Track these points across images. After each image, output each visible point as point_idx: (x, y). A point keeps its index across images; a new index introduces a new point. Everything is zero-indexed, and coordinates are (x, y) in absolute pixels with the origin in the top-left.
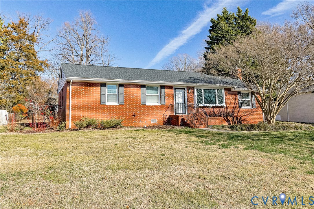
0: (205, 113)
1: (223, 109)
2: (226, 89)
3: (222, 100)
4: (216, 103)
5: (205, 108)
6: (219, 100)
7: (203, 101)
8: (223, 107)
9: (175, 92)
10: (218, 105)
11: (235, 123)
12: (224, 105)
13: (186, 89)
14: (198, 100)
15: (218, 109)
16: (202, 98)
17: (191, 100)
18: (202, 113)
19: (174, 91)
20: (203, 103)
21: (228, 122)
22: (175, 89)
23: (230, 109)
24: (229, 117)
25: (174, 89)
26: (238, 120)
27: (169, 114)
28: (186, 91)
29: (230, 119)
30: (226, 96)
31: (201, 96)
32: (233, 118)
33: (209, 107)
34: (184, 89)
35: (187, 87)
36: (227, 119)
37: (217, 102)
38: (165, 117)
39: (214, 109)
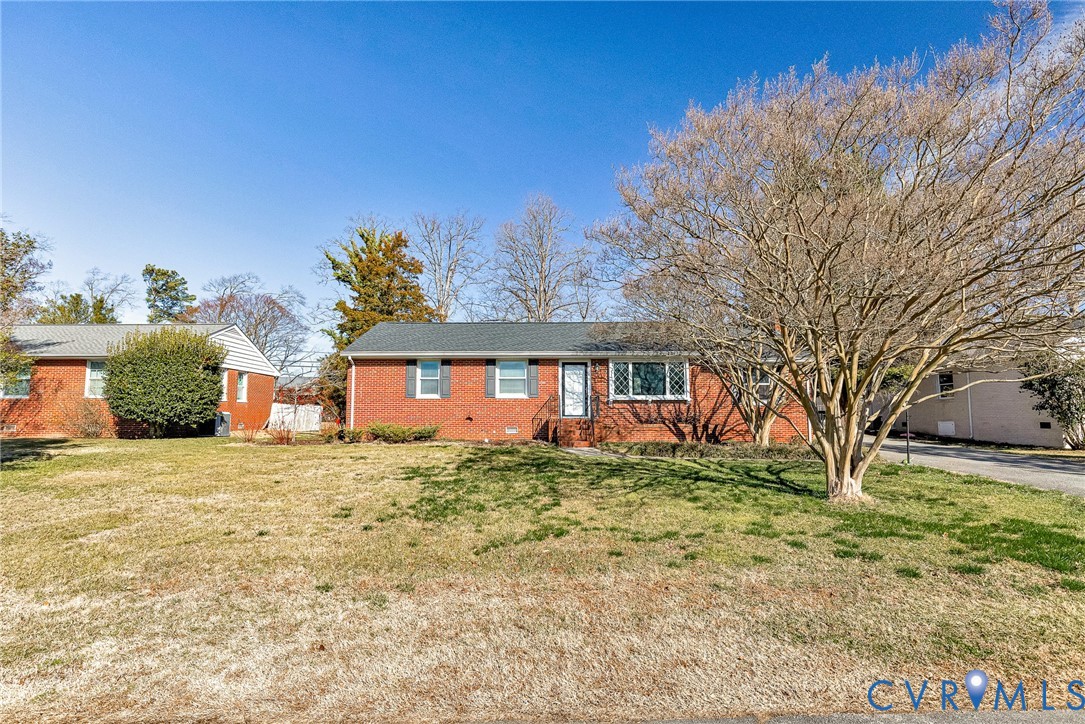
0: (636, 415)
1: (683, 407)
2: (692, 362)
3: (681, 387)
4: (664, 393)
5: (636, 405)
6: (673, 387)
7: (631, 390)
8: (685, 402)
9: (563, 370)
10: (669, 396)
11: (699, 439)
12: (687, 397)
13: (589, 364)
14: (617, 387)
15: (671, 407)
16: (628, 383)
17: (601, 386)
18: (628, 415)
19: (560, 369)
20: (631, 394)
21: (681, 435)
22: (564, 364)
23: (706, 406)
24: (681, 426)
25: (560, 364)
26: (710, 432)
27: (545, 416)
28: (589, 369)
29: (687, 429)
30: (694, 376)
31: (626, 379)
32: (695, 428)
33: (646, 402)
34: (586, 364)
35: (592, 360)
36: (678, 429)
37: (668, 391)
38: (535, 423)
39: (659, 407)
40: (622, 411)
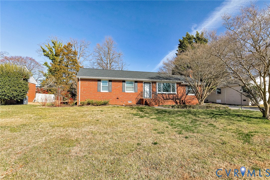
0: (163, 98)
1: (175, 95)
2: (177, 83)
3: (174, 90)
4: (170, 92)
5: (163, 95)
6: (172, 90)
7: (162, 90)
9: (144, 85)
11: (181, 104)
12: (176, 93)
13: (151, 83)
14: (159, 90)
15: (172, 95)
17: (154, 89)
18: (161, 97)
20: (162, 92)
21: (177, 103)
22: (144, 83)
23: (180, 95)
24: (177, 100)
26: (183, 102)
27: (140, 97)
28: (151, 85)
30: (177, 87)
31: (161, 87)
32: (180, 101)
33: (166, 94)
38: (137, 99)
39: (169, 95)
40: (160, 96)
